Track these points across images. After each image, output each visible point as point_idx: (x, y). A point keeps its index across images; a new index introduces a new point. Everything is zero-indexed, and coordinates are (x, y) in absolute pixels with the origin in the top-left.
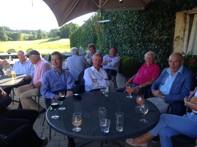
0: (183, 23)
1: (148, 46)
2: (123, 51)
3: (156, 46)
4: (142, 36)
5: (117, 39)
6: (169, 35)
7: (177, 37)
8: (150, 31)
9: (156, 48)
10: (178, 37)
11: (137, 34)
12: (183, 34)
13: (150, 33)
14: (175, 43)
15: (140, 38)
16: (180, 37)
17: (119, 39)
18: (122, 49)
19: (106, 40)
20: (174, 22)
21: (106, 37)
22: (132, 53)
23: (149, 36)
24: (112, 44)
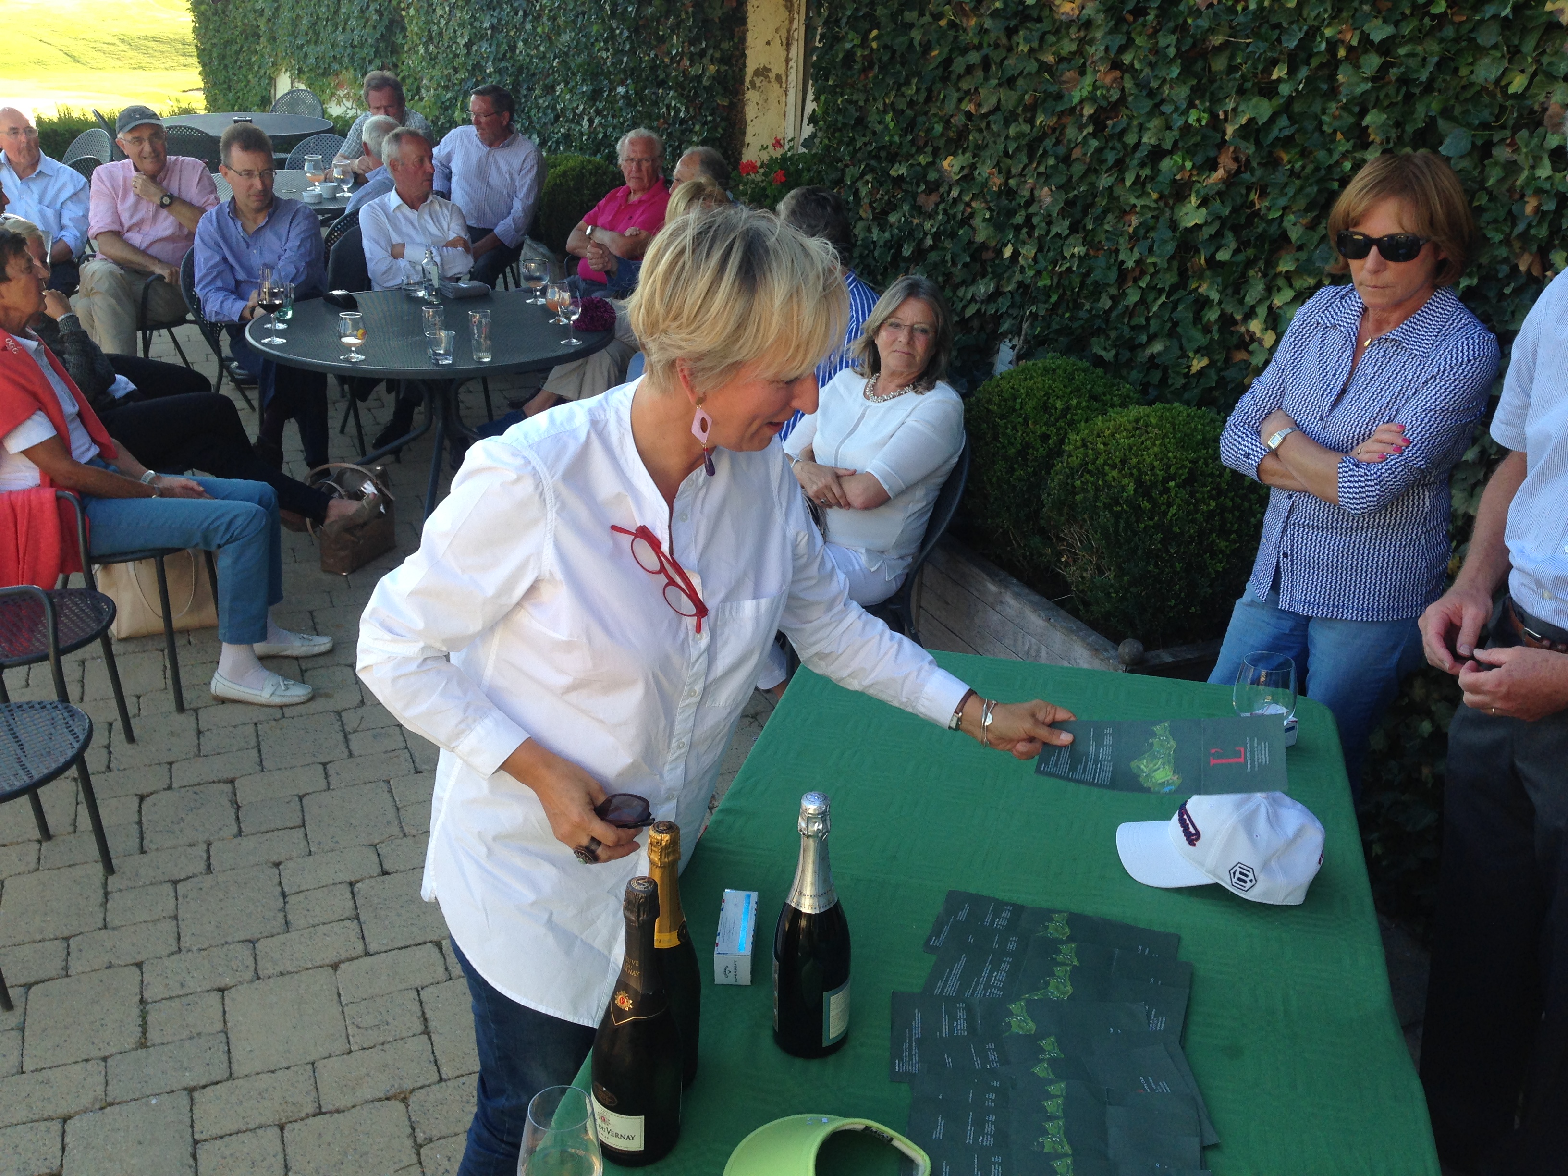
0: (782, 9)
1: (656, 104)
2: (557, 118)
3: (683, 109)
4: (633, 51)
5: (525, 42)
6: (723, 61)
7: (757, 73)
8: (658, 29)
9: (682, 115)
10: (763, 72)
11: (612, 37)
12: (783, 59)
13: (662, 40)
14: (752, 96)
15: (625, 59)
16: (769, 70)
17: (537, 48)
18: (554, 109)
19: (462, 42)
21: (462, 25)
22: (600, 136)
23: (656, 56)
24: (498, 71)
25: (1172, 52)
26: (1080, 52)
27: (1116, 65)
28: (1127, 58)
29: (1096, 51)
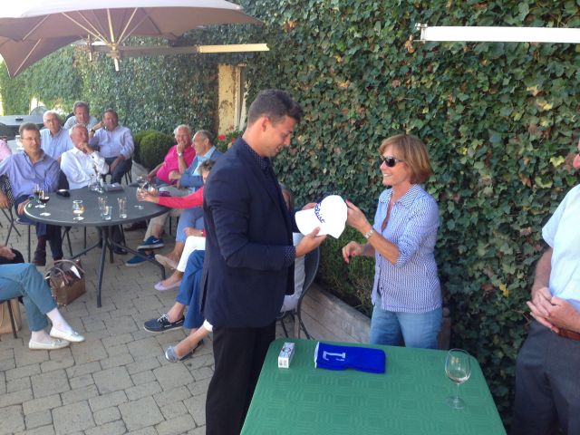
0: (231, 80)
1: (184, 113)
2: (144, 117)
5: (131, 89)
6: (211, 98)
7: (223, 102)
8: (185, 86)
9: (195, 117)
11: (167, 88)
12: (232, 97)
13: (186, 90)
14: (221, 111)
15: (172, 97)
16: (227, 101)
17: (136, 91)
18: (143, 113)
20: (217, 78)
22: (162, 123)
23: (184, 96)
24: (121, 99)
25: (384, 102)
26: (349, 101)
27: (363, 106)
28: (367, 104)
29: (355, 101)
